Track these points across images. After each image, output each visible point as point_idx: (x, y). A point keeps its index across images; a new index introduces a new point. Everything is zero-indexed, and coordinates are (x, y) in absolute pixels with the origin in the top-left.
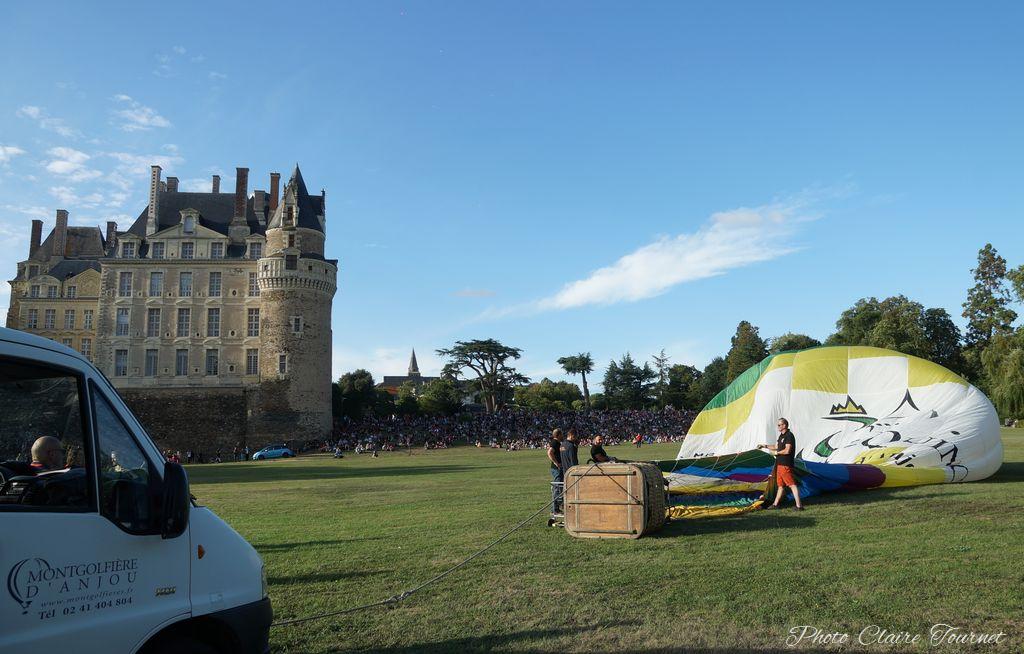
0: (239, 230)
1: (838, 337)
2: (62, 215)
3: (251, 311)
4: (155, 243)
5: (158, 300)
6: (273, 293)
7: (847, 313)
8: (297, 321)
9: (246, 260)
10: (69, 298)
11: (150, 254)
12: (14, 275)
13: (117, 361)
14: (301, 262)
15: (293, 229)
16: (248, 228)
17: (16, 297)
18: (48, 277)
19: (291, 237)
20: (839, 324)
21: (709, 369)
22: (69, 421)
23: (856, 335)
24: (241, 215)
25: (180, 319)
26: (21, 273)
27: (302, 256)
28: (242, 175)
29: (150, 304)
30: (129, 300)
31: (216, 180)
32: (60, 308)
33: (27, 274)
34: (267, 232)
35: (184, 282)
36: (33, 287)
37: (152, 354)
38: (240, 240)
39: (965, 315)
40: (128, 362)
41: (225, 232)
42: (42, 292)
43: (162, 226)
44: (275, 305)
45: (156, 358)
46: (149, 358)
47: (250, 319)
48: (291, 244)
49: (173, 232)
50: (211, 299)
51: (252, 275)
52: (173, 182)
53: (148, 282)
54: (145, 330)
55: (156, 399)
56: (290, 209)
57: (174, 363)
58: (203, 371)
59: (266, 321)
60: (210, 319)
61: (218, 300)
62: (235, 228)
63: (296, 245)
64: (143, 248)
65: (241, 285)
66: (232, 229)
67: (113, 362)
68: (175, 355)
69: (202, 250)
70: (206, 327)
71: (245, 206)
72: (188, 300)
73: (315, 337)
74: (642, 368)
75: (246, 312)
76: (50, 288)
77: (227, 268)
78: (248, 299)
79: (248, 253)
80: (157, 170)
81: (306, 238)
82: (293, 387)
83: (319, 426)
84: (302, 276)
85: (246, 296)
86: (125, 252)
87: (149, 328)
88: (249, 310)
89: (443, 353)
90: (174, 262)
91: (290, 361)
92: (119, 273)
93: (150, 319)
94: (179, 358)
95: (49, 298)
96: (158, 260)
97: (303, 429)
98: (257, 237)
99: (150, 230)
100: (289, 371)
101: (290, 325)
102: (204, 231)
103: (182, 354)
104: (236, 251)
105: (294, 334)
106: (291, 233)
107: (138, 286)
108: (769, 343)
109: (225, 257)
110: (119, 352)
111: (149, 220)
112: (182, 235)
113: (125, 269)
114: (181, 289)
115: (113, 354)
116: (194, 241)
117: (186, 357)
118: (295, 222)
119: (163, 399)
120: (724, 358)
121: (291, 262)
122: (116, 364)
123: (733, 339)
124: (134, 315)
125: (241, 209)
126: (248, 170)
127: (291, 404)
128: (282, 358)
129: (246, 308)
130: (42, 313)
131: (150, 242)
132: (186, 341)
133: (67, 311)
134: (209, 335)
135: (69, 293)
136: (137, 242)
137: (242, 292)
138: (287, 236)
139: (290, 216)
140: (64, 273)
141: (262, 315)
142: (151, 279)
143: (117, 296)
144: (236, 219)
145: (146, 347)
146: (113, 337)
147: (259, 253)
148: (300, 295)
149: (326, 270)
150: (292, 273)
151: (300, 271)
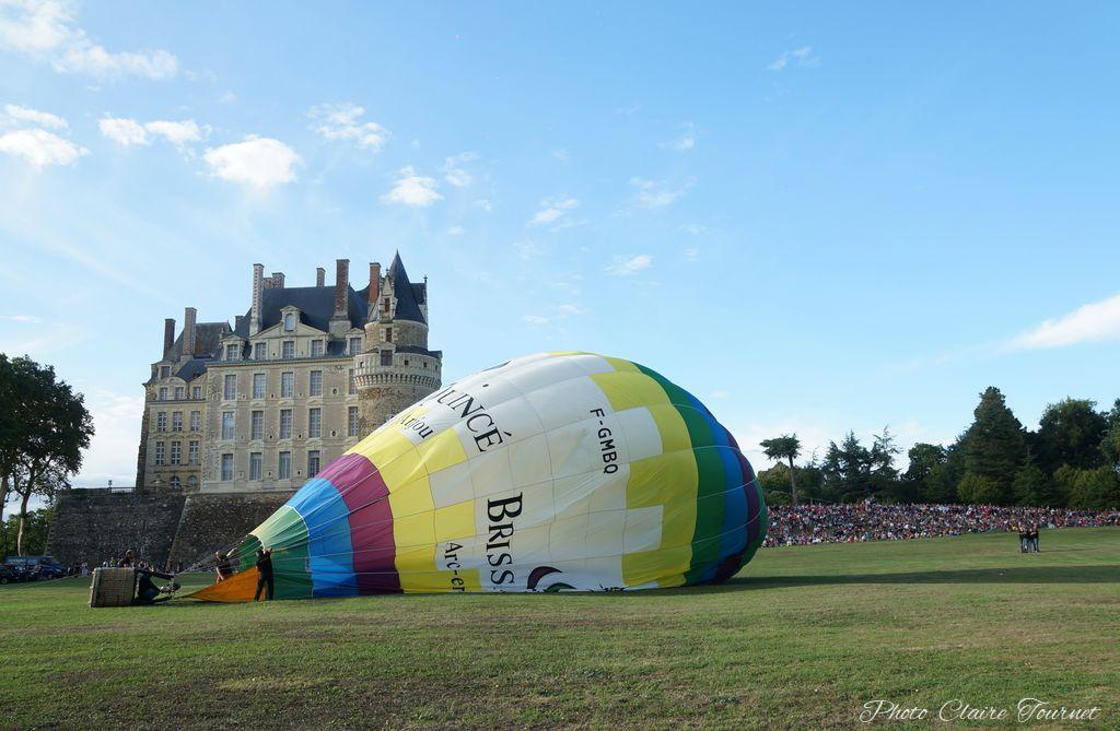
0: (340, 327)
2: (191, 313)
3: (351, 409)
4: (257, 344)
5: (260, 402)
6: (370, 391)
9: (345, 356)
10: (195, 400)
11: (252, 356)
12: (148, 377)
13: (224, 464)
14: (397, 358)
15: (390, 322)
16: (349, 323)
17: (150, 399)
18: (175, 378)
19: (389, 330)
22: (180, 526)
24: (341, 309)
25: (283, 421)
26: (154, 375)
27: (398, 350)
28: (342, 266)
29: (254, 406)
30: (233, 403)
31: (321, 272)
32: (187, 409)
33: (159, 376)
34: (366, 326)
35: (286, 382)
36: (162, 389)
37: (256, 457)
38: (341, 336)
40: (233, 466)
41: (325, 328)
42: (170, 395)
43: (266, 324)
44: (371, 403)
45: (260, 461)
46: (253, 461)
47: (351, 418)
48: (389, 338)
49: (275, 331)
50: (312, 399)
51: (351, 371)
52: (280, 277)
53: (252, 384)
54: (250, 433)
55: (260, 504)
56: (387, 300)
57: (277, 465)
58: (306, 474)
59: (363, 420)
60: (311, 420)
61: (318, 400)
62: (336, 323)
63: (393, 339)
64: (247, 348)
65: (342, 383)
66: (334, 325)
67: (220, 467)
68: (278, 457)
69: (302, 348)
70: (307, 428)
71: (345, 299)
72: (289, 402)
74: (869, 450)
75: (347, 411)
76: (177, 389)
77: (327, 366)
78: (348, 397)
79: (348, 349)
80: (259, 268)
81: (404, 331)
84: (398, 371)
85: (347, 394)
86: (229, 354)
87: (253, 430)
88: (350, 408)
90: (276, 362)
92: (224, 377)
93: (254, 422)
94: (282, 461)
95: (177, 401)
96: (260, 362)
98: (357, 332)
99: (254, 329)
102: (304, 329)
103: (285, 456)
104: (335, 347)
106: (388, 326)
107: (243, 388)
109: (326, 356)
110: (225, 456)
111: (253, 320)
112: (283, 334)
113: (230, 371)
114: (283, 388)
115: (220, 458)
116: (293, 339)
117: (289, 460)
118: (392, 314)
119: (267, 504)
120: (966, 434)
121: (386, 358)
122: (223, 468)
123: (977, 411)
124: (239, 419)
125: (342, 303)
126: (348, 261)
129: (347, 407)
130: (170, 416)
131: (253, 343)
132: (287, 444)
133: (193, 413)
134: (310, 437)
135: (195, 394)
136: (240, 343)
137: (342, 390)
138: (384, 330)
139: (387, 308)
140: (191, 373)
141: (360, 414)
142: (255, 381)
143: (223, 399)
144: (337, 313)
145: (250, 451)
146: (219, 441)
147: (359, 348)
148: (396, 392)
149: (425, 364)
150: (387, 369)
151: (396, 366)
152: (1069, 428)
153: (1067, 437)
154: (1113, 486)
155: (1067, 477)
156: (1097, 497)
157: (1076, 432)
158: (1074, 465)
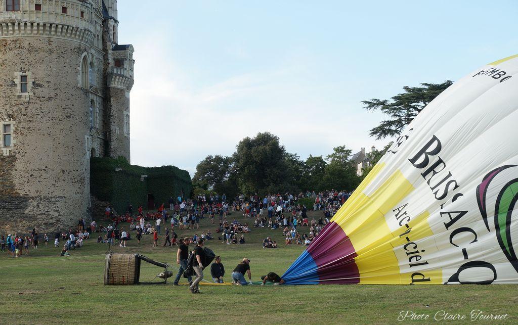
8: (24, 78)
73: (50, 99)
82: (19, 165)
83: (56, 214)
84: (27, 19)
89: (371, 105)
91: (15, 132)
97: (32, 218)
100: (15, 146)
101: (15, 85)
105: (20, 97)
121: (12, 1)
127: (17, 186)
128: (6, 127)
148: (26, 45)
149: (65, 10)
150: (13, 16)
151: (25, 12)
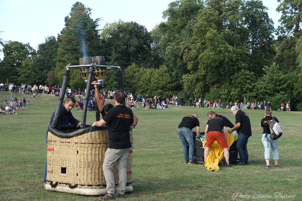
1: (163, 26)
7: (173, 4)
20: (165, 14)
21: (41, 46)
23: (180, 25)
39: (278, 10)
108: (99, 23)
120: (56, 37)
123: (66, 19)
152: (130, 39)
153: (128, 45)
154: (168, 80)
155: (135, 72)
156: (158, 88)
157: (135, 42)
158: (138, 64)
